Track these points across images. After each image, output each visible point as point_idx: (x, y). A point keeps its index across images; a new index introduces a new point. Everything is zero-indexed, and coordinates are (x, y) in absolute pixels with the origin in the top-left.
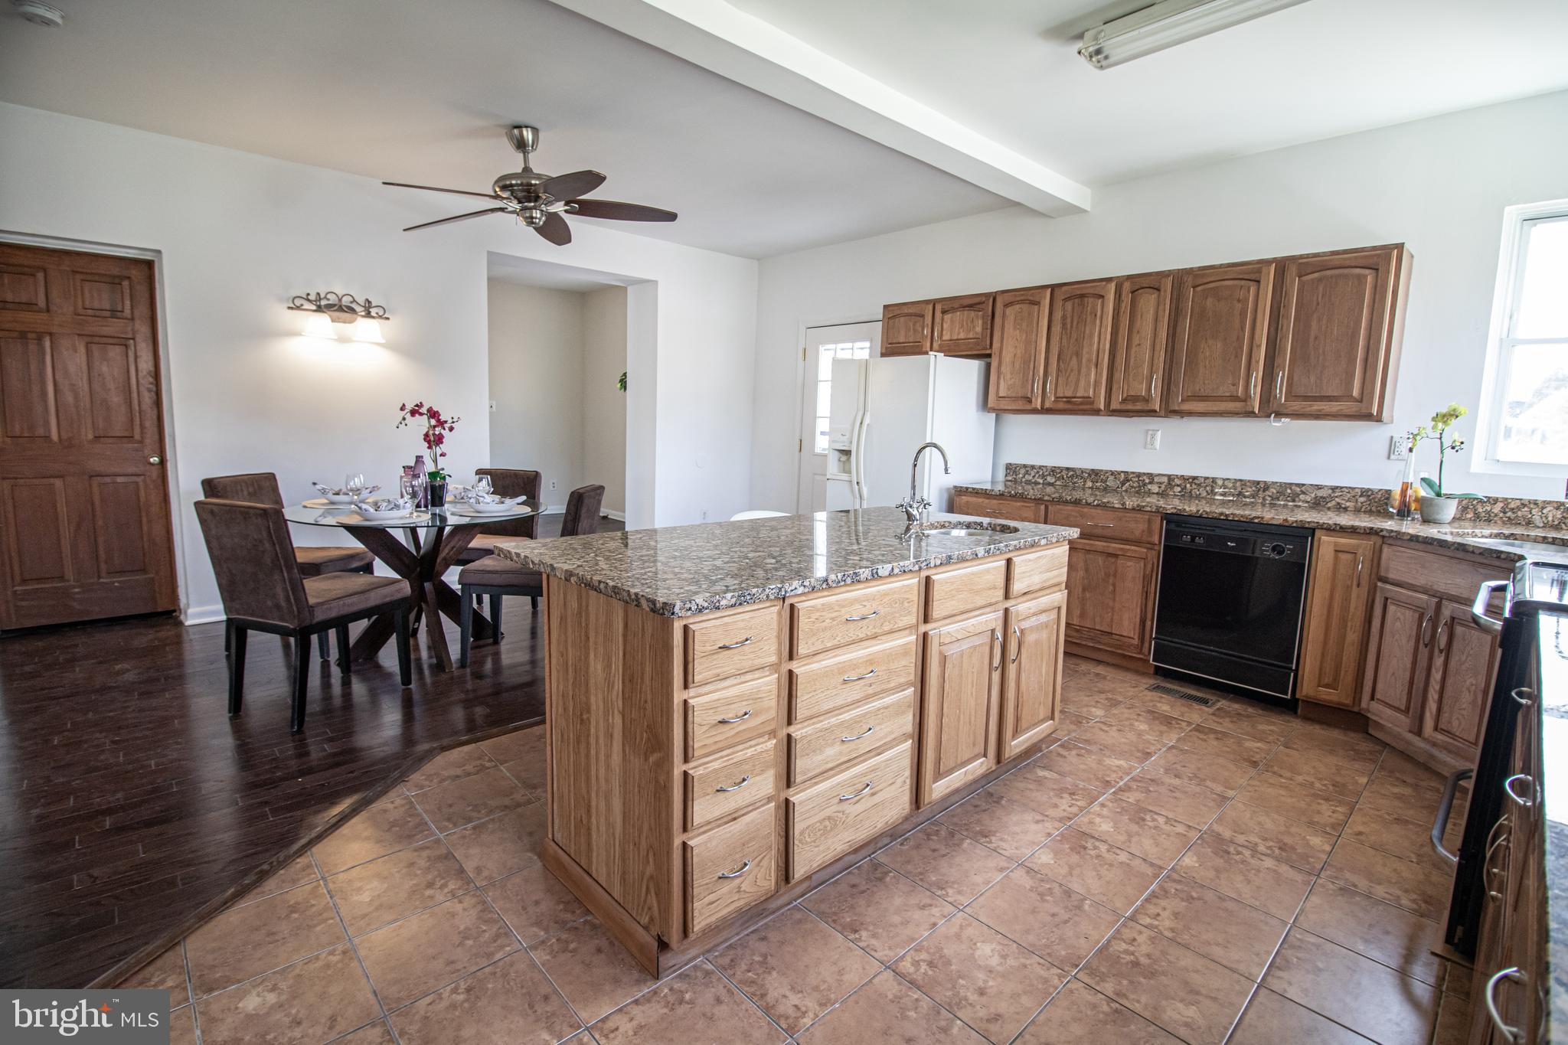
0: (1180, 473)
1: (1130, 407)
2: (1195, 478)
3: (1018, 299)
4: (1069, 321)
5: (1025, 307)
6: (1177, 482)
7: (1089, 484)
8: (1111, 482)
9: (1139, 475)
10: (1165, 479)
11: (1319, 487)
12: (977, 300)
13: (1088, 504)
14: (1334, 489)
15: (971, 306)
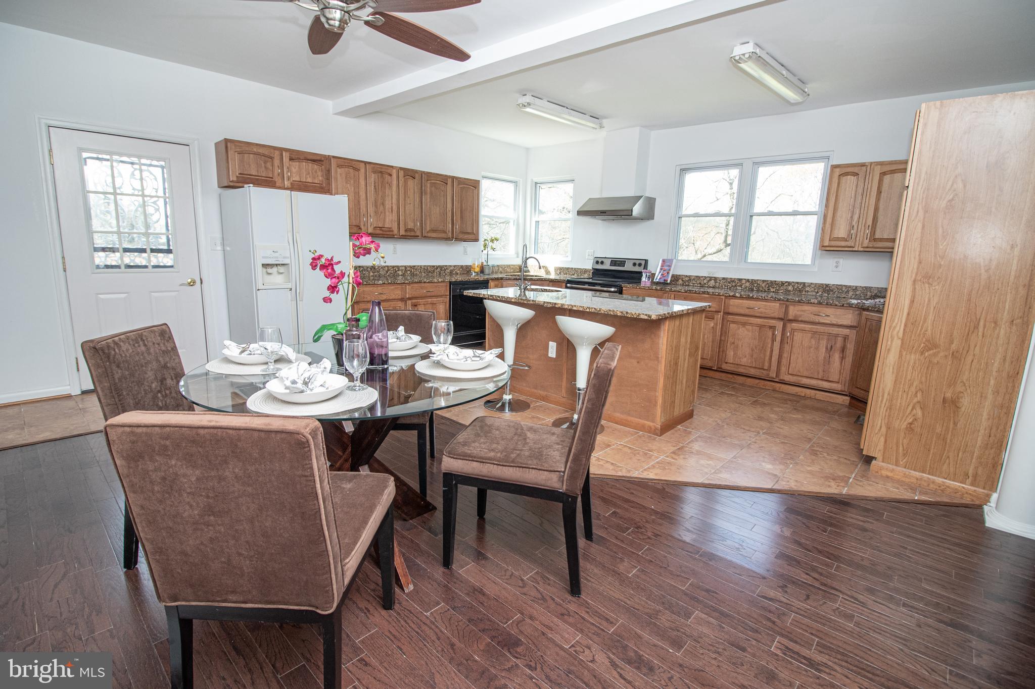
0: (409, 265)
1: (409, 234)
2: (414, 266)
3: (346, 164)
4: (377, 184)
5: (351, 171)
6: (408, 269)
7: (372, 274)
8: (382, 272)
9: (393, 267)
10: (404, 268)
11: (450, 266)
12: (318, 158)
13: (425, 282)
14: (455, 266)
15: (314, 161)
